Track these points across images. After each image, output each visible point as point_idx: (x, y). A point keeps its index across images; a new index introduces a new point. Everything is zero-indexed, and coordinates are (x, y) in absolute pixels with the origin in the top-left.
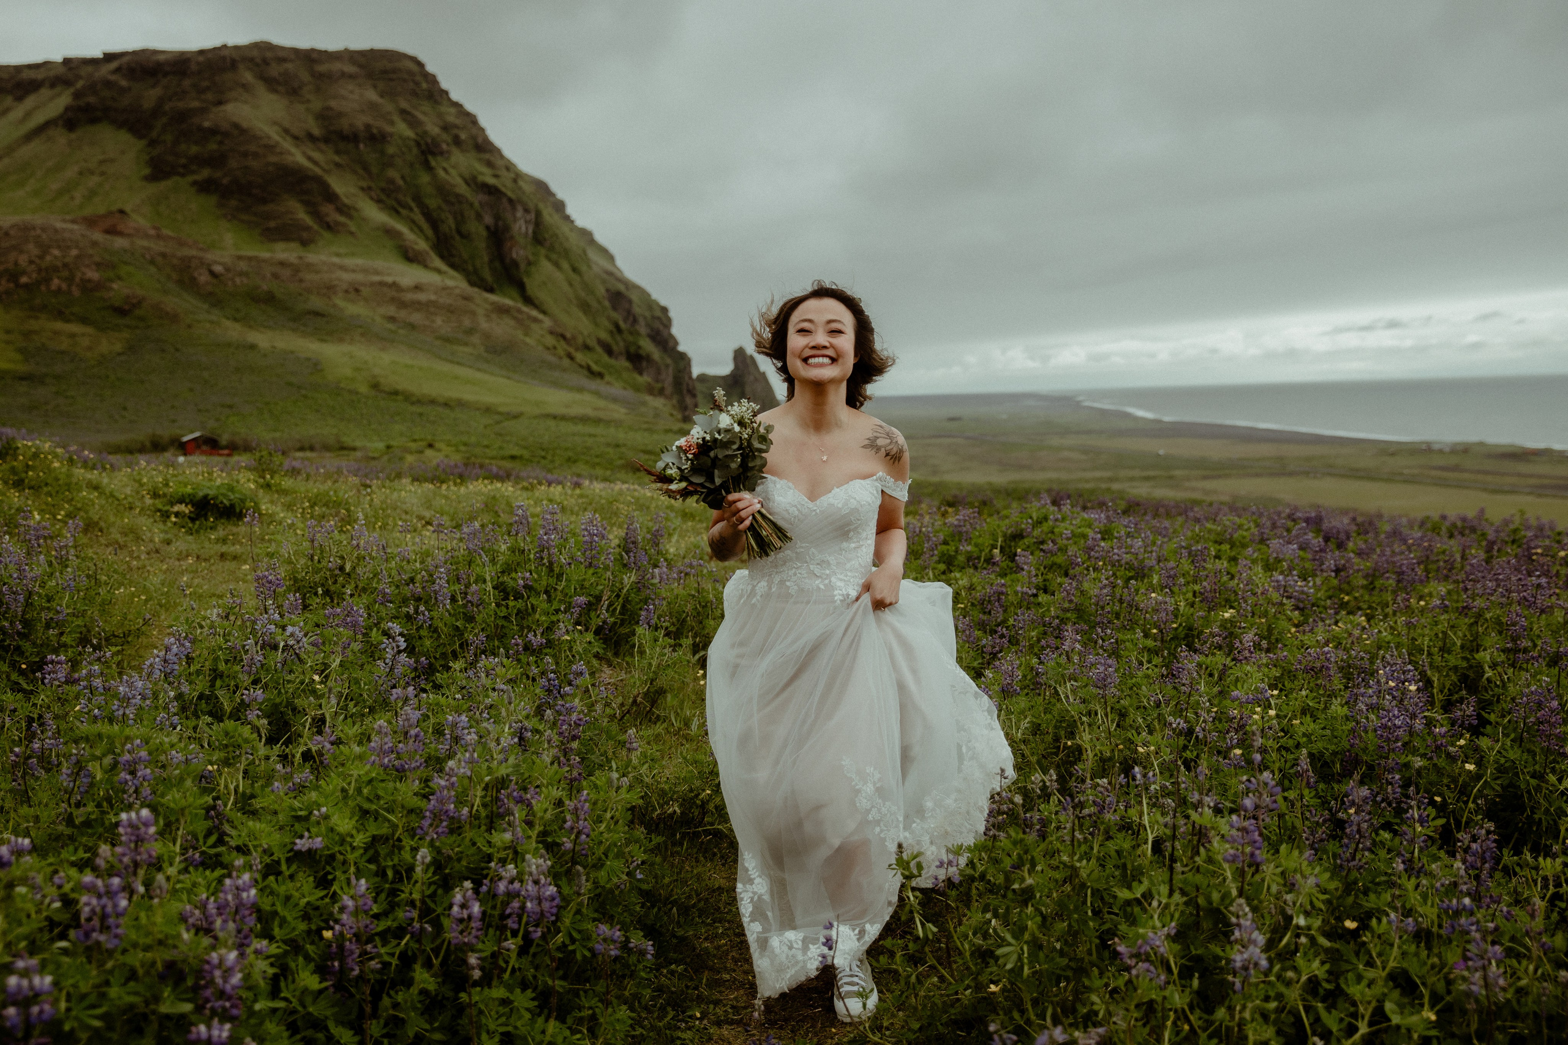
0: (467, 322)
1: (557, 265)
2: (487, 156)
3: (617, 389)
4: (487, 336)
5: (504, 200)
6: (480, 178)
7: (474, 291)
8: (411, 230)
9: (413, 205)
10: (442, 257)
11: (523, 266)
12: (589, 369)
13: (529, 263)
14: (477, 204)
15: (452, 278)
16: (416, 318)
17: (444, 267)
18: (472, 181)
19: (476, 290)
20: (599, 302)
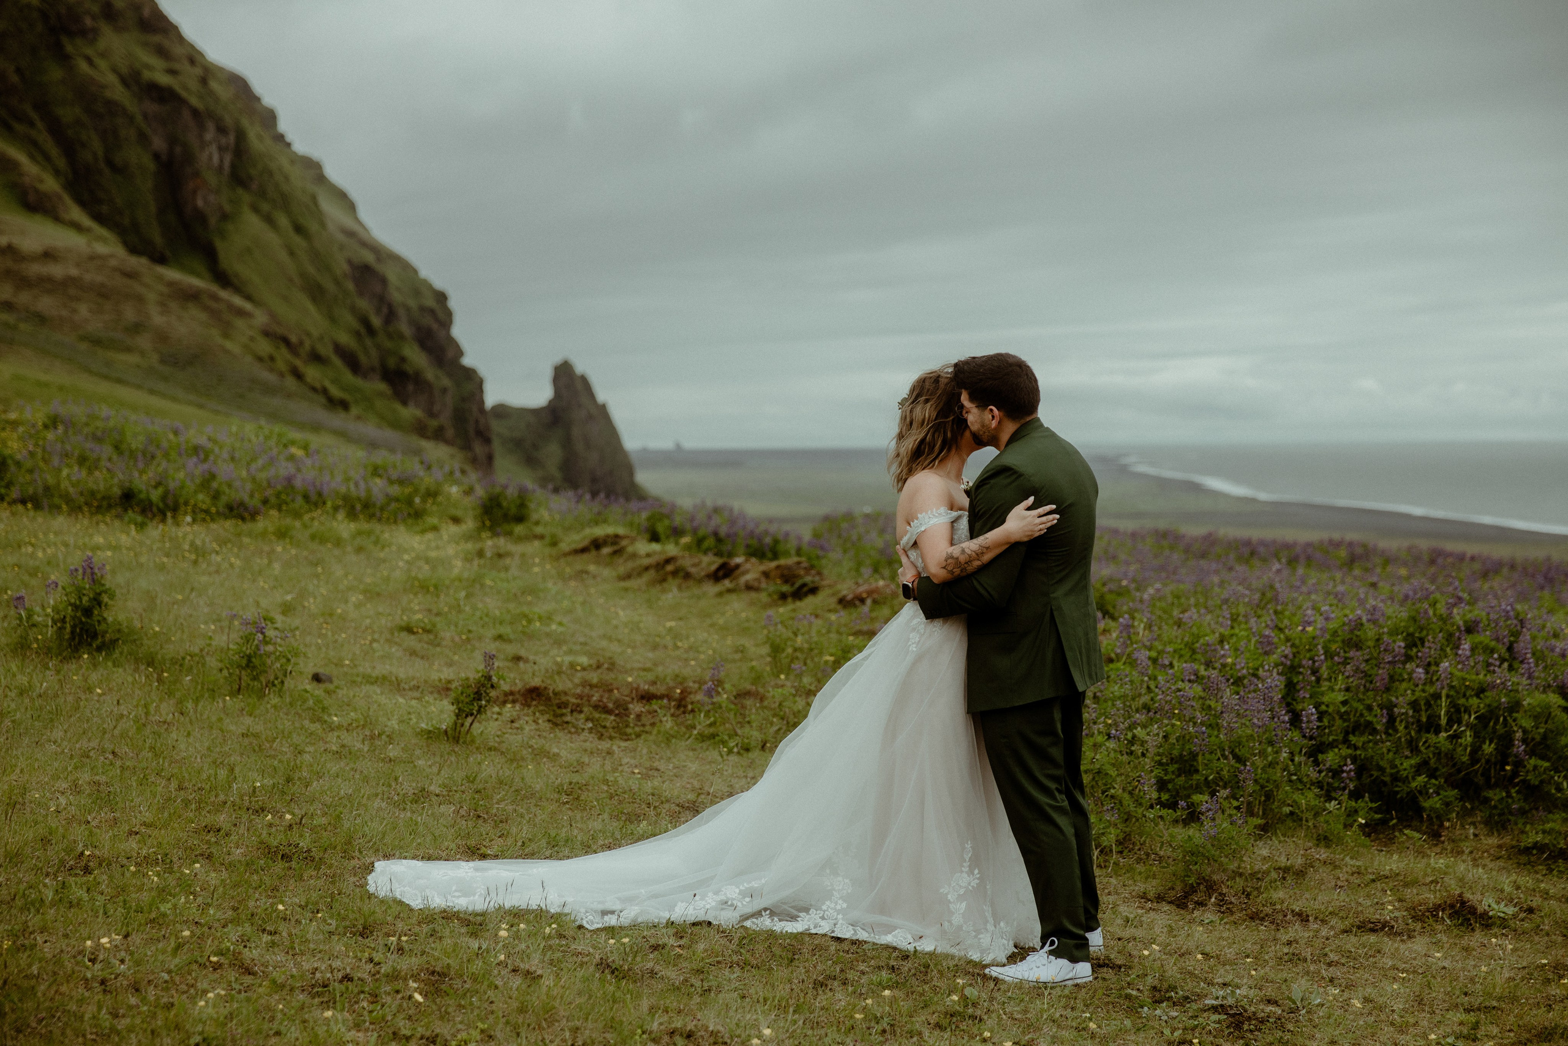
0: (130, 314)
1: (269, 220)
2: (157, 39)
3: (370, 429)
4: (162, 337)
5: (186, 114)
6: (147, 75)
7: (138, 263)
8: (32, 157)
9: (34, 115)
10: (82, 203)
11: (213, 221)
12: (325, 391)
13: (225, 217)
14: (139, 118)
15: (100, 238)
16: (46, 304)
17: (86, 221)
18: (132, 80)
19: (144, 261)
20: (337, 282)
